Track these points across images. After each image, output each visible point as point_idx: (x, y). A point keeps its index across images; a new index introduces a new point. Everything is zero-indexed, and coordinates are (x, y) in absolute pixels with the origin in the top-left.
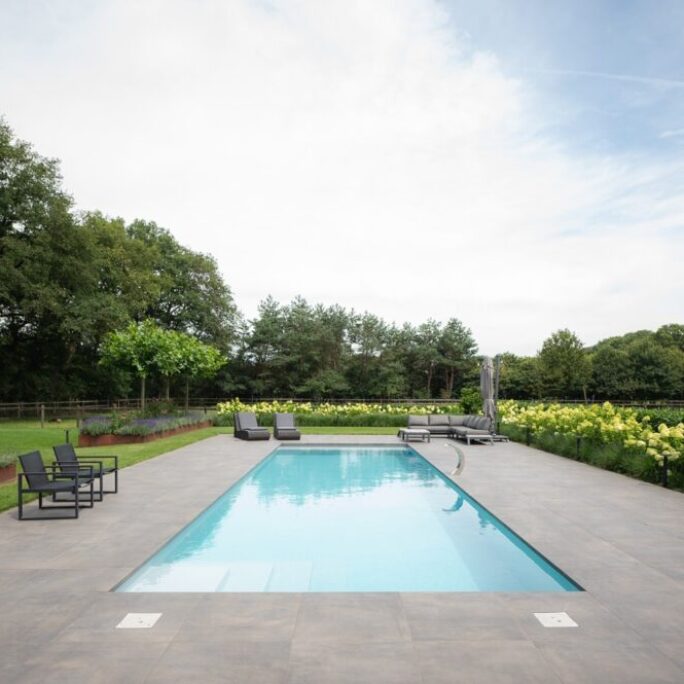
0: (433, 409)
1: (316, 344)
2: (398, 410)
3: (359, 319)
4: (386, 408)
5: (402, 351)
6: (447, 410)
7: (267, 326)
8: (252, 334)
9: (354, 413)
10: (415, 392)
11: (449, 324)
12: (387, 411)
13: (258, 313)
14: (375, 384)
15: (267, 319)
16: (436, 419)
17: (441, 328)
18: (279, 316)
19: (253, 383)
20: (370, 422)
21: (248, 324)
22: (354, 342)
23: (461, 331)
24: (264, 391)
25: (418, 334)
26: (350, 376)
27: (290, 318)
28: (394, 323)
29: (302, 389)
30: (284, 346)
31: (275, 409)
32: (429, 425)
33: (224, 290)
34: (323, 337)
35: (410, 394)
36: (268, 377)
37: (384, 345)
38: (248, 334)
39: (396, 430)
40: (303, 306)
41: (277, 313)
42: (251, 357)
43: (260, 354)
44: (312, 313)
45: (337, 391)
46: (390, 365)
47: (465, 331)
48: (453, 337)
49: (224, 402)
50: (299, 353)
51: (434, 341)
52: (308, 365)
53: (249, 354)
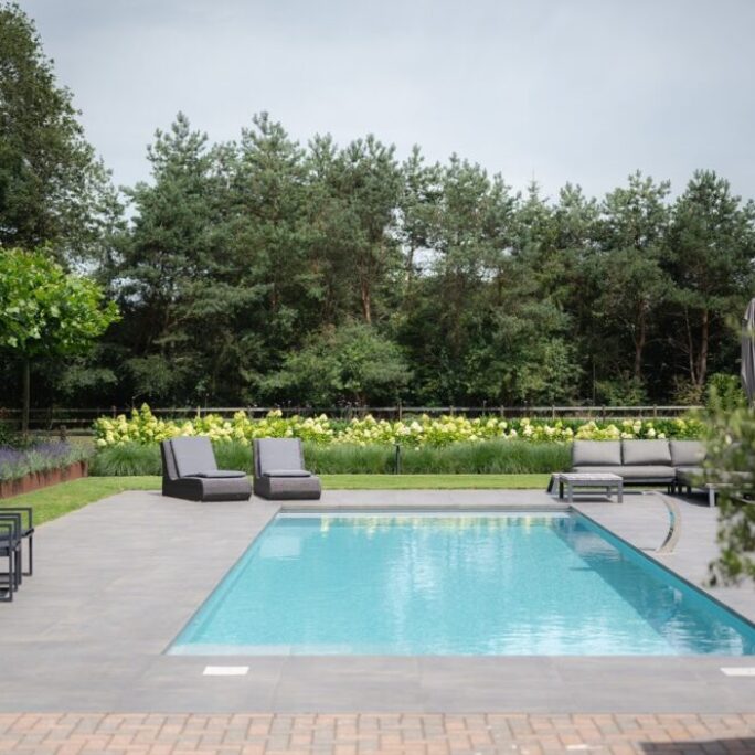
0: (637, 429)
1: (315, 252)
2: (550, 431)
3: (434, 180)
4: (518, 428)
5: (561, 269)
6: (673, 432)
7: (175, 202)
8: (131, 225)
9: (439, 441)
10: (600, 386)
11: (692, 187)
12: (521, 435)
13: (150, 166)
14: (485, 362)
15: (173, 185)
16: (639, 450)
17: (669, 201)
18: (209, 174)
19: (137, 365)
20: (481, 462)
21: (122, 199)
22: (422, 243)
23: (726, 208)
24: (172, 388)
25: (603, 217)
26: (412, 340)
27: (239, 177)
28: (533, 189)
29: (276, 381)
30: (222, 258)
31: (240, 432)
32: (623, 464)
33: (57, 103)
34: (332, 231)
35: (584, 392)
36: (181, 347)
37: (507, 252)
38: (122, 226)
39: (544, 479)
40: (274, 145)
41: (201, 166)
42: (130, 290)
43: (155, 283)
44: (301, 163)
45: (374, 383)
46: (526, 308)
47: (740, 207)
48: (705, 225)
49: (111, 415)
50: (267, 280)
51: (651, 236)
52: (292, 313)
53: (126, 282)
